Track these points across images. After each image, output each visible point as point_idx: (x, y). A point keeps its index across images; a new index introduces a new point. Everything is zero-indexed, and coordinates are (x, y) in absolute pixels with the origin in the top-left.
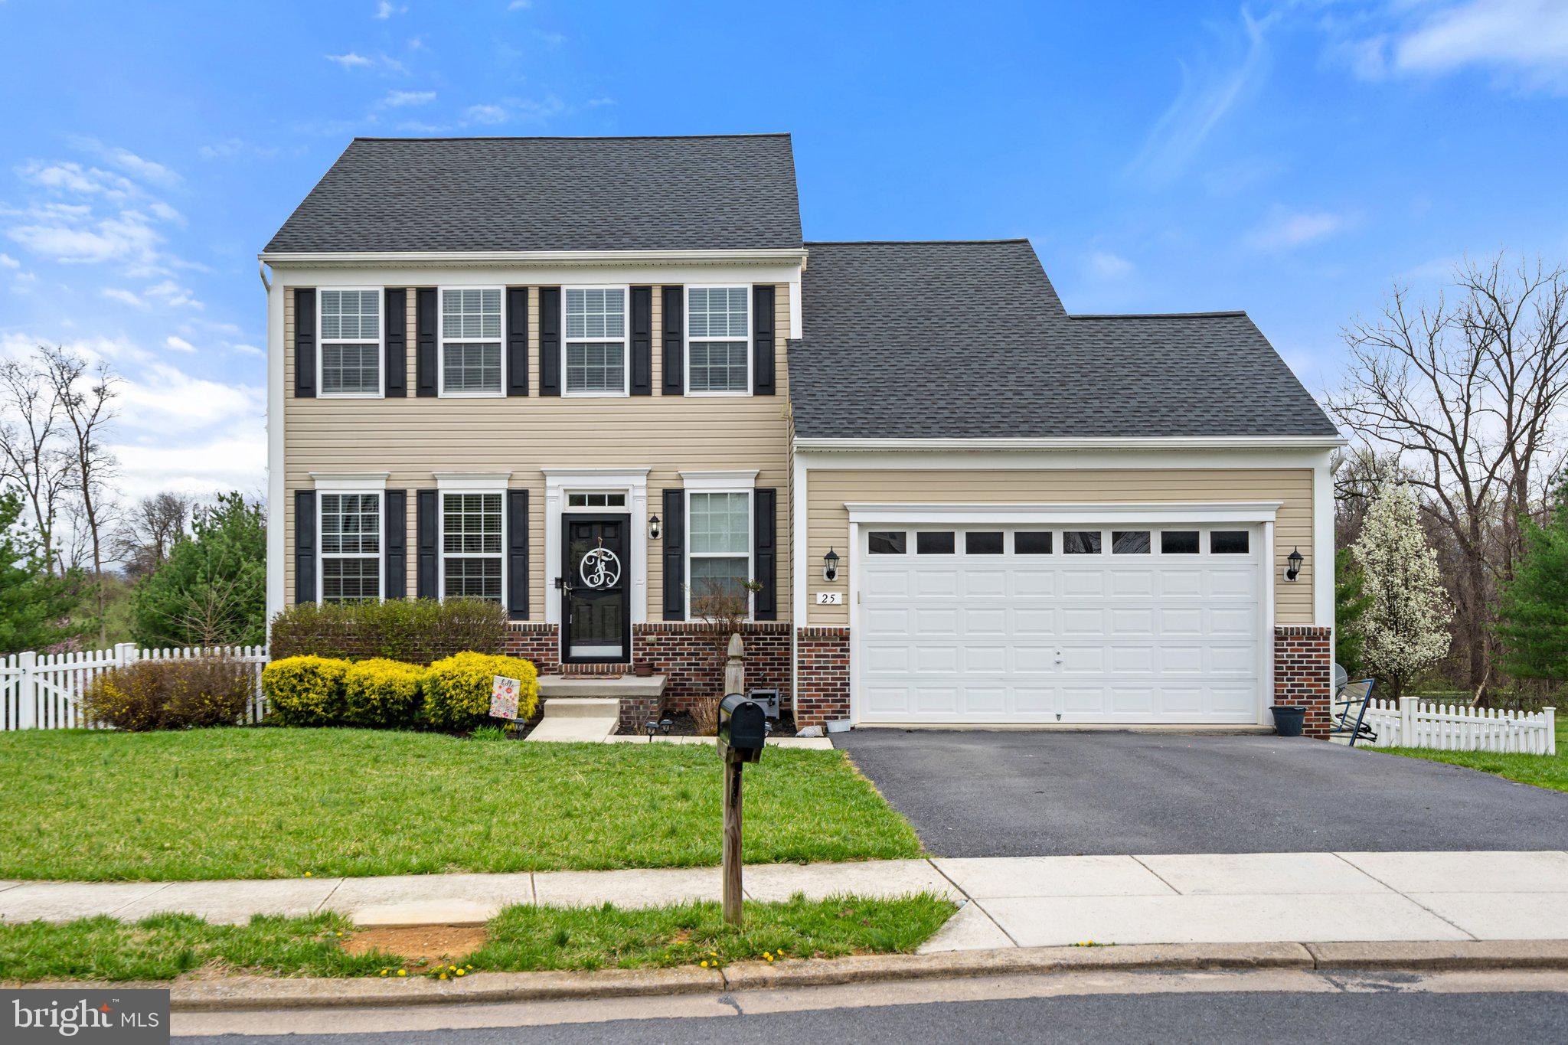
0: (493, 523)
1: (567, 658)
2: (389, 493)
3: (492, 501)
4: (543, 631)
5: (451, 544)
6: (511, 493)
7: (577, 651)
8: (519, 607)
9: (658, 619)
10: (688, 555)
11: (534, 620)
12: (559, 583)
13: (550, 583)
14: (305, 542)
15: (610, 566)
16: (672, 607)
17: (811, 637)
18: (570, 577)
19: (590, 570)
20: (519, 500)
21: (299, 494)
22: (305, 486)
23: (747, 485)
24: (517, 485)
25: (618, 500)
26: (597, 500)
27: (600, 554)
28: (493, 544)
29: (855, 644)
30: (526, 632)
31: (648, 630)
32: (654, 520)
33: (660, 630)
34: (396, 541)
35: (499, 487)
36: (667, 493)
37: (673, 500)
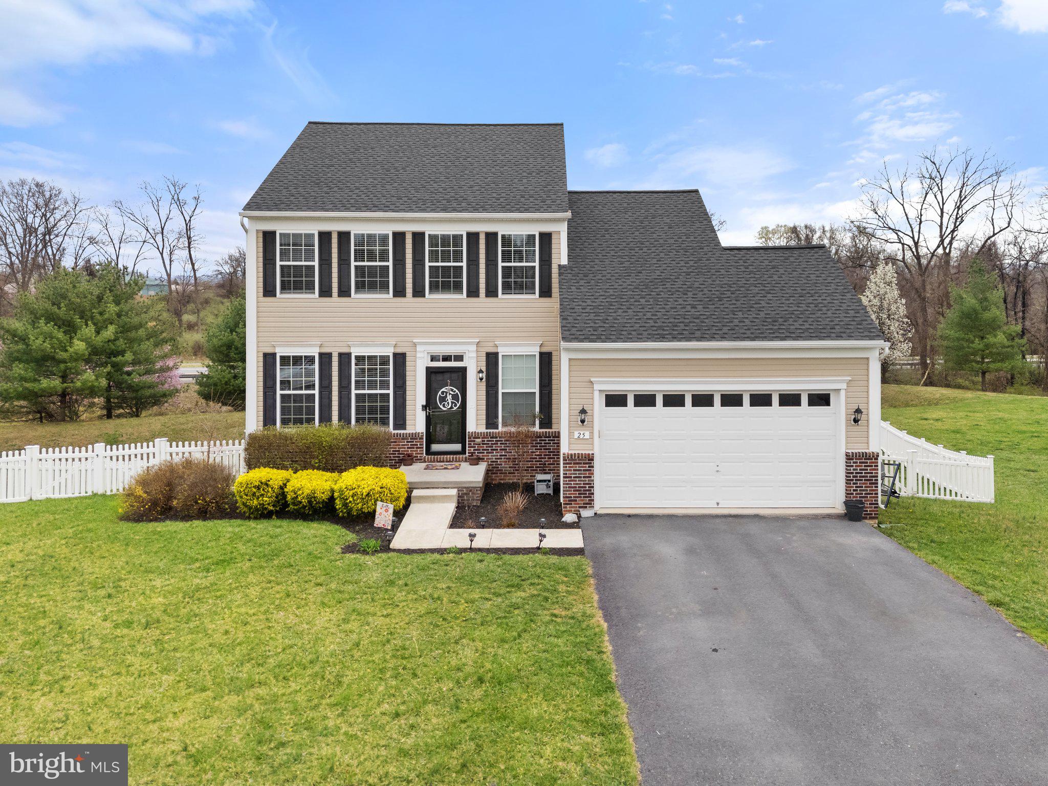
0: (384, 373)
1: (428, 452)
2: (321, 355)
3: (384, 360)
4: (414, 437)
5: (359, 385)
6: (395, 355)
7: (435, 447)
8: (401, 422)
9: (482, 429)
10: (501, 391)
11: (409, 430)
12: (424, 408)
13: (419, 408)
14: (269, 384)
15: (455, 397)
16: (491, 421)
17: (572, 459)
18: (430, 404)
19: (443, 399)
20: (400, 359)
21: (266, 355)
22: (269, 350)
23: (535, 351)
24: (399, 350)
25: (459, 358)
26: (446, 358)
27: (448, 390)
28: (385, 385)
29: (596, 463)
30: (404, 437)
31: (476, 436)
32: (481, 371)
33: (484, 436)
34: (325, 383)
35: (389, 352)
36: (488, 355)
37: (492, 359)
